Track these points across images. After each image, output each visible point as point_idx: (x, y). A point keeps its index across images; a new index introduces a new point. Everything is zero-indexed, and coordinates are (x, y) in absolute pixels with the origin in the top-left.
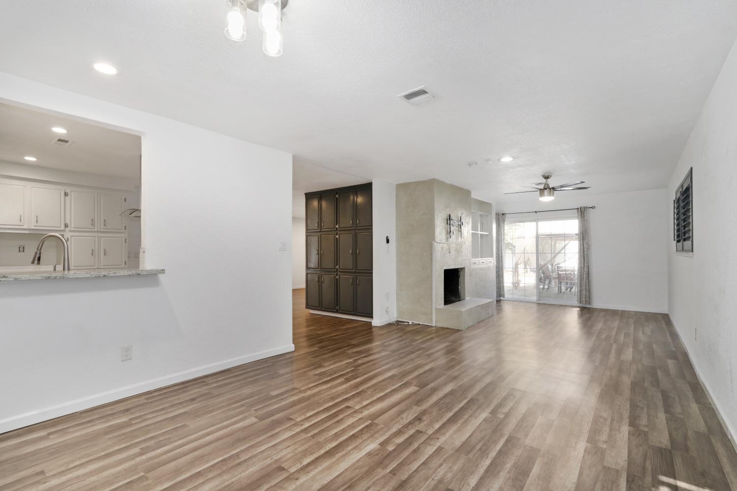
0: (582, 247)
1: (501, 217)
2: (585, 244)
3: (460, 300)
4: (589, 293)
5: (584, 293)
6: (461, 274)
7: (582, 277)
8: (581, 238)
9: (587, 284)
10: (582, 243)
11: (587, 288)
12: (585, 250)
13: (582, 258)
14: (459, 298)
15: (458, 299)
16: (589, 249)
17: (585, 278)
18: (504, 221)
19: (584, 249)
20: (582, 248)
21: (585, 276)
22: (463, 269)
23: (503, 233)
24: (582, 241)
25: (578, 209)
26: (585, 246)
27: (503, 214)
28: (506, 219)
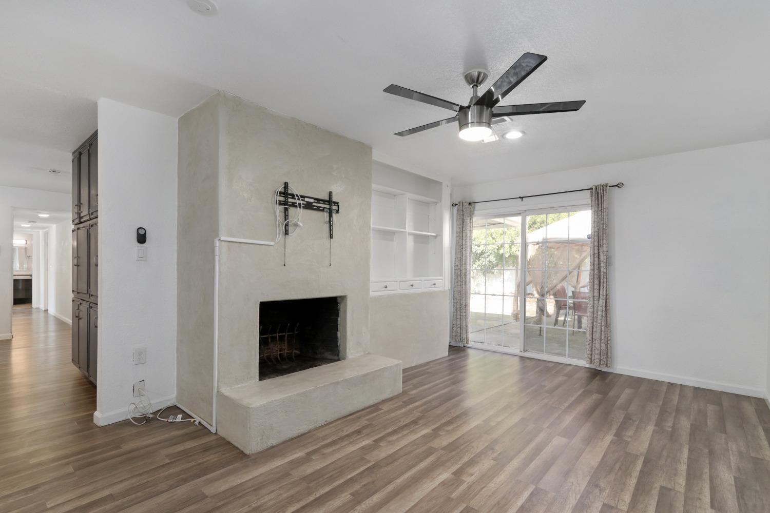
0: (596, 259)
1: (467, 209)
2: (601, 254)
3: (339, 360)
4: (607, 345)
5: (597, 345)
6: (341, 307)
7: (595, 315)
8: (596, 244)
9: (603, 329)
10: (596, 251)
11: (603, 337)
12: (602, 265)
13: (596, 281)
14: (338, 355)
15: (336, 358)
16: (609, 263)
17: (599, 317)
18: (471, 215)
19: (599, 264)
20: (596, 262)
21: (599, 313)
22: (343, 298)
23: (469, 235)
24: (596, 248)
25: (592, 189)
26: (602, 258)
27: (470, 204)
28: (475, 212)
